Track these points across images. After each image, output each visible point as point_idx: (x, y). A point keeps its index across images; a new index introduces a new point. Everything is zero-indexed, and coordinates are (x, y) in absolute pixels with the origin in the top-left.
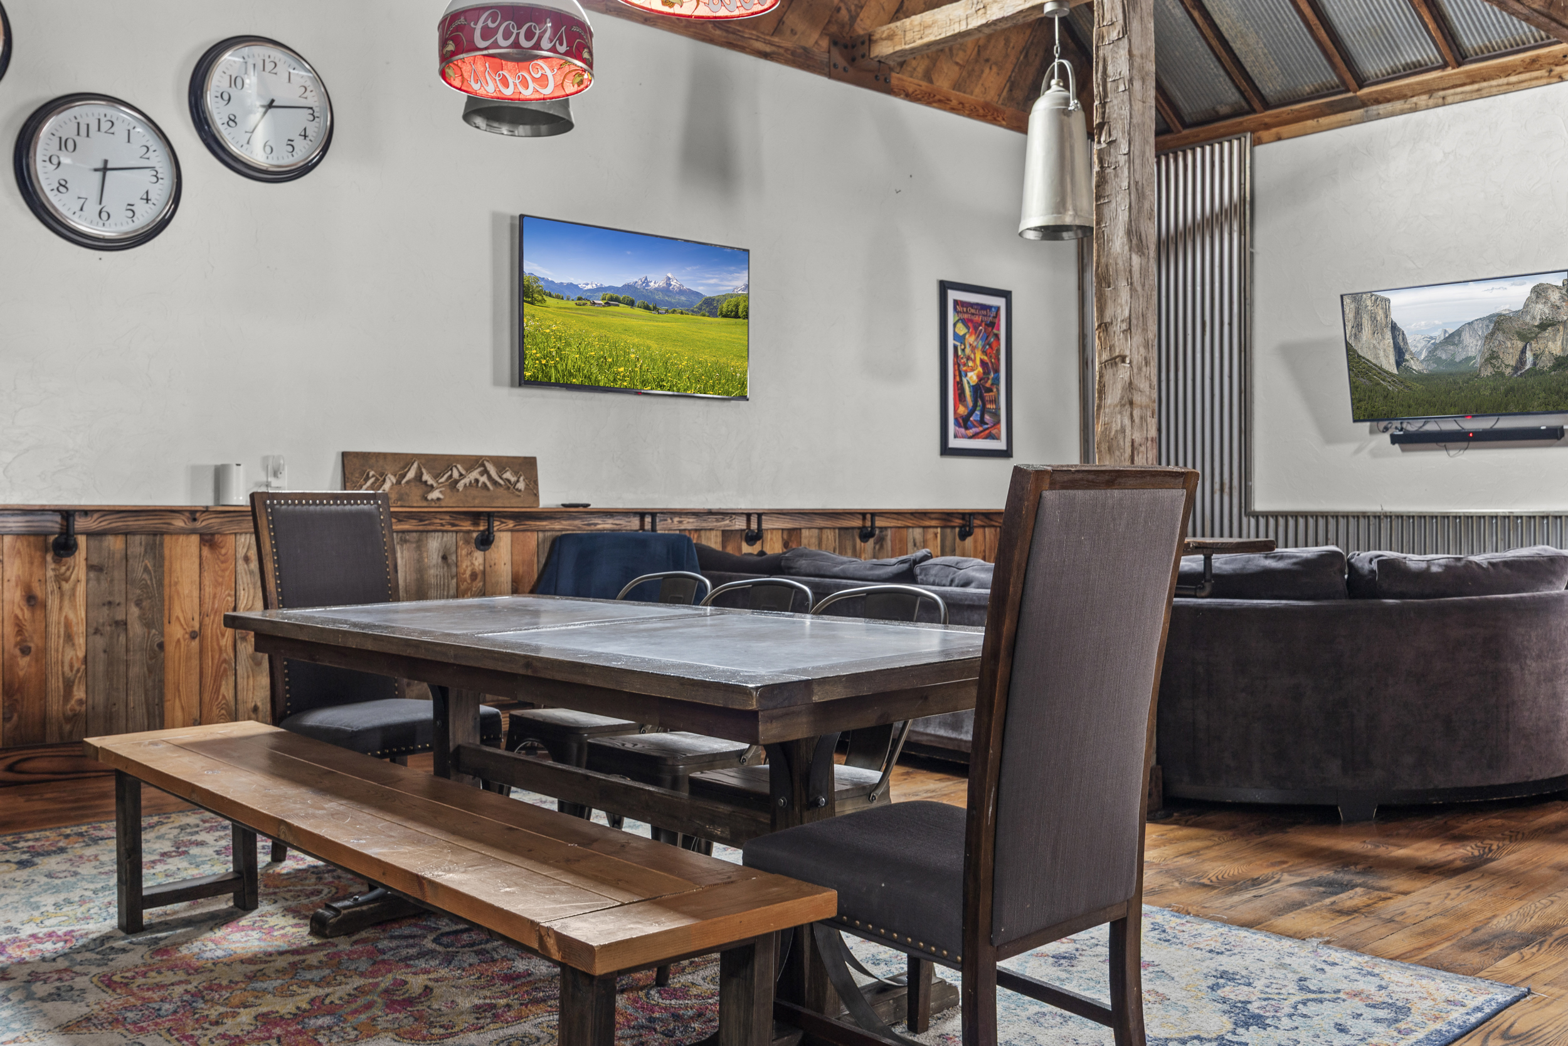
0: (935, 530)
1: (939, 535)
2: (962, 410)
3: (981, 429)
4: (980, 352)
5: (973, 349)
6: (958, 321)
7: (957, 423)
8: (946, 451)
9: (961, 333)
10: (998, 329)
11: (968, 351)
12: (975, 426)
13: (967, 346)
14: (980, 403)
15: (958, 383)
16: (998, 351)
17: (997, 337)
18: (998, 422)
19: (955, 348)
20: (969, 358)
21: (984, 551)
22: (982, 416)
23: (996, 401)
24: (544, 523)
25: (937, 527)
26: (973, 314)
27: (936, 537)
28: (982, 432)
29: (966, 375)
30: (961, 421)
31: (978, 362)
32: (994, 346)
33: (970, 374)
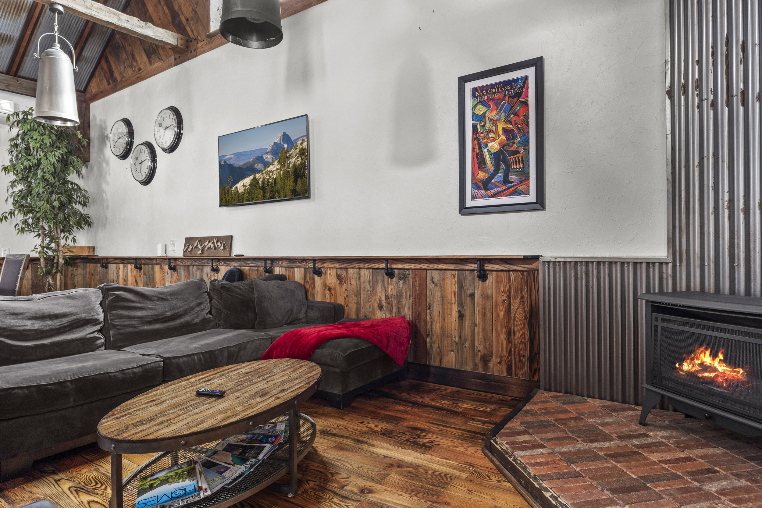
0: (453, 272)
1: (456, 276)
2: (482, 175)
3: (504, 188)
4: (502, 123)
5: (494, 122)
6: (477, 104)
7: (476, 186)
8: (464, 210)
9: (481, 113)
10: (527, 96)
11: (488, 125)
12: (497, 186)
13: (488, 122)
14: (503, 166)
15: (477, 154)
16: (527, 116)
17: (526, 104)
18: (527, 178)
19: (474, 127)
20: (490, 131)
21: (509, 291)
22: (506, 176)
23: (525, 160)
24: (232, 263)
25: (455, 270)
26: (494, 93)
27: (454, 277)
28: (505, 190)
29: (487, 146)
30: (481, 184)
31: (500, 131)
32: (522, 114)
33: (490, 145)
